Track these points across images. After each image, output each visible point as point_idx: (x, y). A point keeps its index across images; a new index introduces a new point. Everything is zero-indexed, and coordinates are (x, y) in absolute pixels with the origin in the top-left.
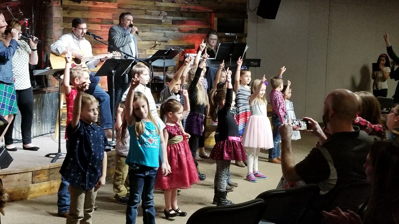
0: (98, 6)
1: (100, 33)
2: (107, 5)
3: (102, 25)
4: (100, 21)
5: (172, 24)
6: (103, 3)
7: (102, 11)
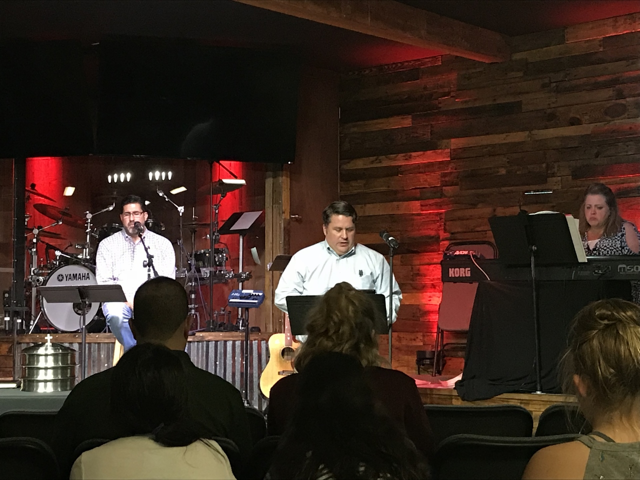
0: (413, 162)
1: (421, 219)
2: (430, 157)
3: (423, 202)
4: (417, 193)
5: (573, 179)
6: (422, 153)
7: (421, 170)
